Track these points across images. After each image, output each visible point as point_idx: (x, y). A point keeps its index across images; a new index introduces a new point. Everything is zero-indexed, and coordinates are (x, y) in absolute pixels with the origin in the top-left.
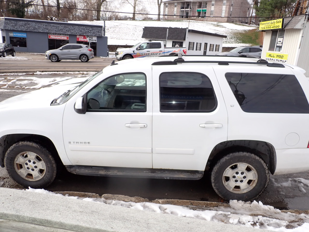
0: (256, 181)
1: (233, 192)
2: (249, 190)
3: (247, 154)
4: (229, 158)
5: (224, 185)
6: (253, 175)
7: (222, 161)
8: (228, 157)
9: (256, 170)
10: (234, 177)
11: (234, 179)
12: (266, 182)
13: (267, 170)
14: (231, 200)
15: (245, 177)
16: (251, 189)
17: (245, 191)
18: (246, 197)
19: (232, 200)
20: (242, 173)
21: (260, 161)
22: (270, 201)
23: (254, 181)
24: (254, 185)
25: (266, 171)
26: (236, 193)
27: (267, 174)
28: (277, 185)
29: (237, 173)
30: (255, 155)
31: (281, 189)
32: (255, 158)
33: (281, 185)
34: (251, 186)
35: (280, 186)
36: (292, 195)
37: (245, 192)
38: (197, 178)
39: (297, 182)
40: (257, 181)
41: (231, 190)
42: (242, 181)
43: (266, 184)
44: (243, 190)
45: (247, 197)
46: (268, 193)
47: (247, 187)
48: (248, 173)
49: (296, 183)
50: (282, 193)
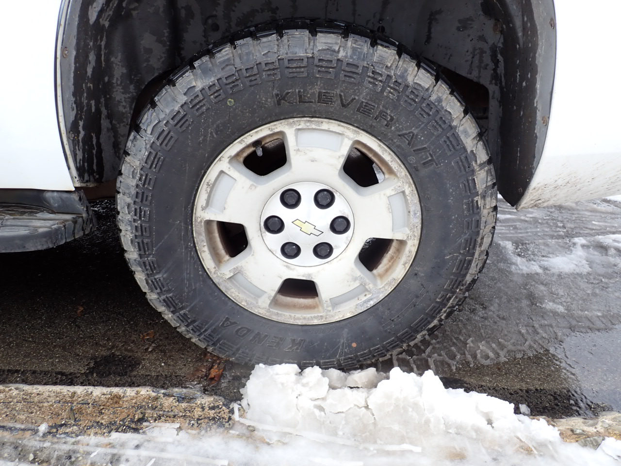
0: (412, 247)
1: (275, 318)
2: (372, 303)
3: (345, 47)
4: (212, 80)
5: (216, 281)
6: (390, 209)
7: (168, 111)
8: (206, 72)
9: (413, 171)
10: (274, 225)
11: (276, 241)
12: (474, 248)
13: (482, 166)
14: (261, 365)
15: (340, 225)
16: (382, 296)
17: (347, 311)
18: (350, 346)
19: (270, 362)
20: (324, 199)
21: (433, 98)
22: (491, 355)
23: (402, 243)
24: (399, 272)
25: (473, 172)
26: (291, 322)
27: (484, 197)
28: (525, 268)
29: (290, 199)
30: (404, 56)
31: (542, 288)
32: (403, 76)
33: (545, 269)
34: (381, 276)
35: (537, 274)
36: (599, 314)
37: (349, 315)
38: (25, 238)
39: (612, 251)
40: (417, 242)
41: (262, 307)
42: (323, 251)
43: (470, 262)
44: (336, 302)
45: (354, 345)
46: (485, 308)
47: (357, 284)
48: (358, 192)
49: (607, 255)
50: (549, 305)
